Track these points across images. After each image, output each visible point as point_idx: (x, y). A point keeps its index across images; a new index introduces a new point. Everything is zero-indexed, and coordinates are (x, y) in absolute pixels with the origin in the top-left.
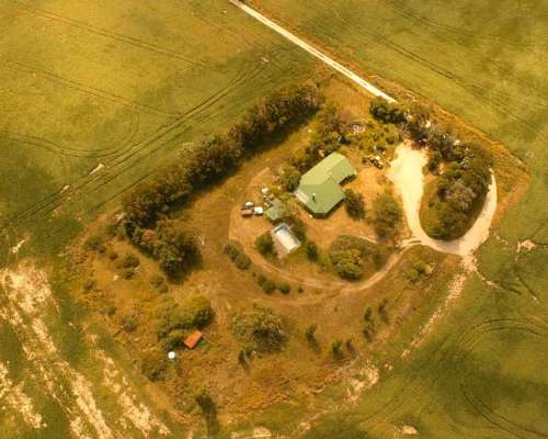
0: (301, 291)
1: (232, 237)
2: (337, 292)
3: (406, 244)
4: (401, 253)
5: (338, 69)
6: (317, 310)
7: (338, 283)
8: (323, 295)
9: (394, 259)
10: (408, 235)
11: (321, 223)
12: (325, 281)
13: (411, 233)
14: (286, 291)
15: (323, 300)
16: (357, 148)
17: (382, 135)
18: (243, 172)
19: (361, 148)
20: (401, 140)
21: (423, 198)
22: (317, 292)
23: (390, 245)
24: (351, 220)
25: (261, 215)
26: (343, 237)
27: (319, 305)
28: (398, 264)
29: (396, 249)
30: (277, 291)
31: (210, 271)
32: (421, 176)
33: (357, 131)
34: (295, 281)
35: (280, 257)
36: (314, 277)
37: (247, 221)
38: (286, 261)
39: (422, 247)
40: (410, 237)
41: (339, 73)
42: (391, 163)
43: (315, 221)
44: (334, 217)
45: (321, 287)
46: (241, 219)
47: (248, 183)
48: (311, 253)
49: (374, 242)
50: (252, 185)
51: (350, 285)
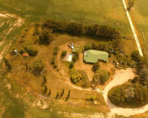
0: (58, 71)
1: (60, 47)
2: (65, 80)
3: (98, 90)
4: (93, 91)
5: (136, 39)
6: (55, 78)
7: (68, 79)
8: (61, 77)
9: (89, 90)
10: (102, 89)
11: (83, 63)
12: (66, 75)
13: (103, 89)
14: (55, 67)
15: (60, 78)
16: (116, 58)
17: (128, 61)
18: (81, 39)
19: (117, 59)
20: (132, 67)
21: (119, 86)
22: (61, 75)
23: (93, 85)
24: (91, 70)
25: (72, 49)
26: (84, 71)
27: (57, 78)
28: (89, 92)
29: (94, 88)
30: (53, 65)
31: (47, 48)
32: (127, 80)
33: (121, 54)
34: (60, 67)
35: (63, 60)
36: (65, 72)
37: (68, 47)
38: (64, 62)
39: (102, 95)
40: (102, 90)
41: (135, 40)
42: (121, 69)
43: (82, 62)
44: (88, 65)
45: (63, 75)
46: (67, 46)
47: (78, 41)
48: (71, 66)
49: (90, 81)
50: (79, 42)
51: (70, 82)
